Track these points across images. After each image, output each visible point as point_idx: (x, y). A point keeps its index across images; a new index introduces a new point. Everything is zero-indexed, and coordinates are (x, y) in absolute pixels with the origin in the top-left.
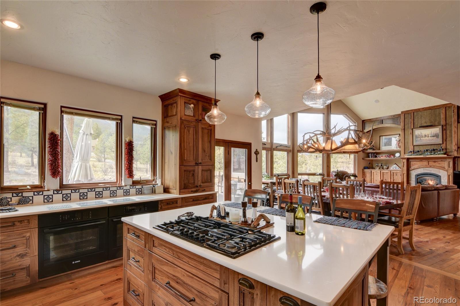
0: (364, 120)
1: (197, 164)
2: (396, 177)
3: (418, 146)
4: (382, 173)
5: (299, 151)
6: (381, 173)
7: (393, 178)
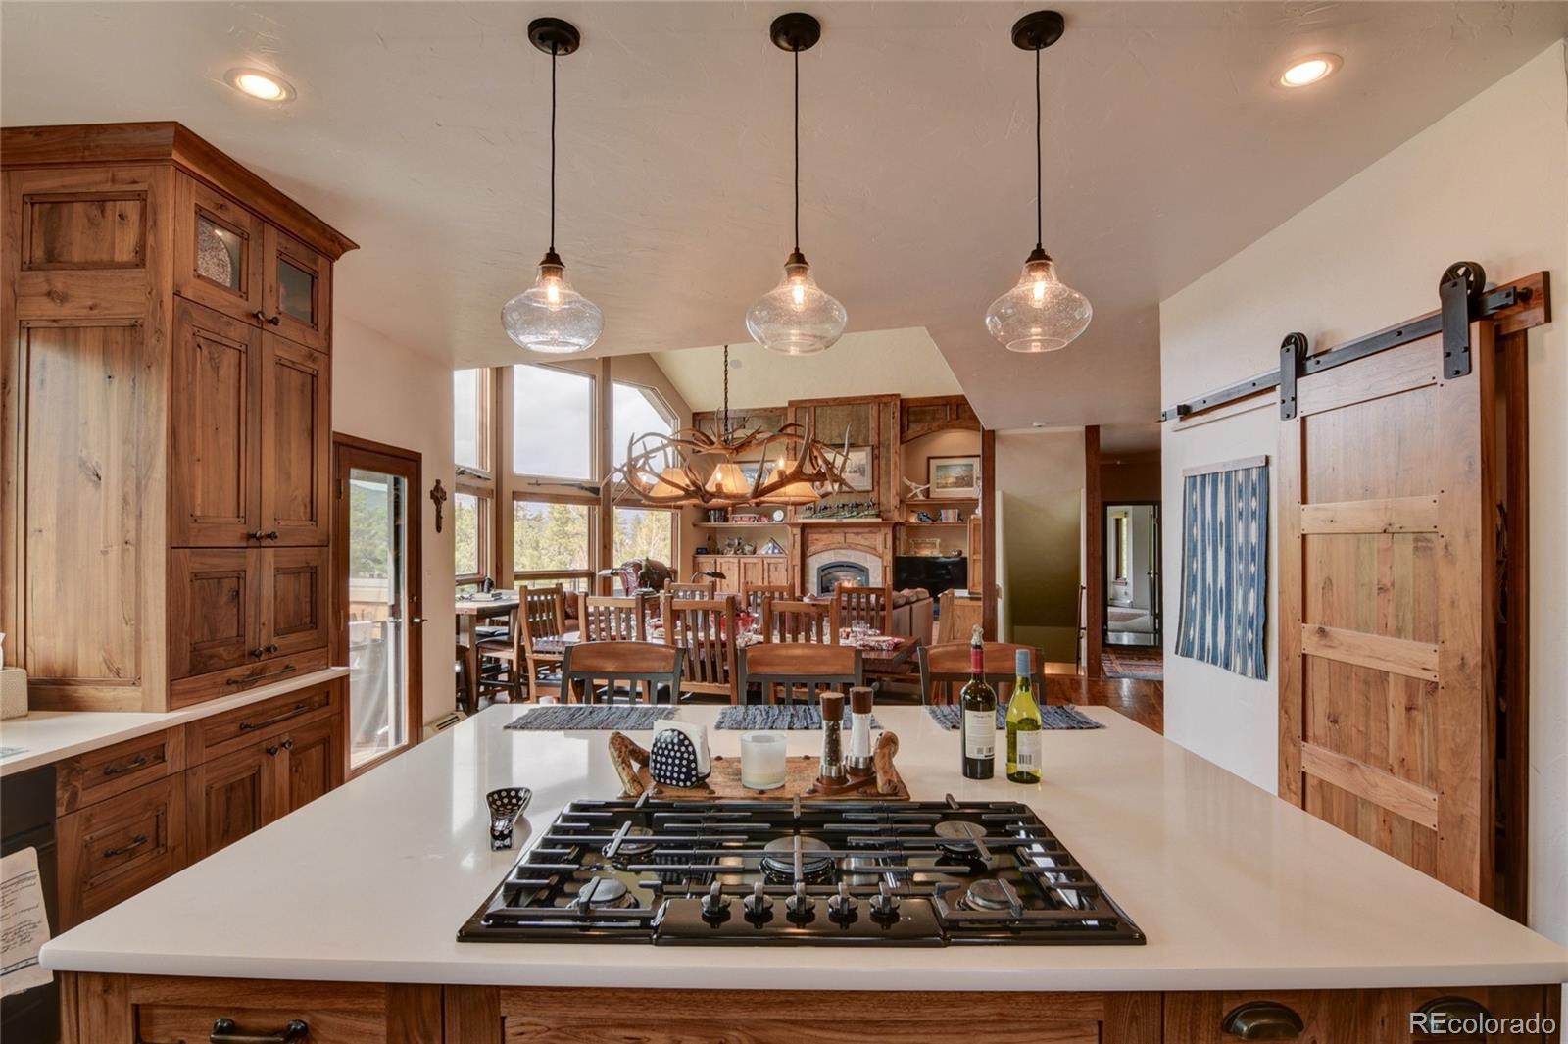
0: (698, 414)
1: (253, 540)
2: (776, 573)
4: (742, 566)
5: (517, 495)
6: (739, 566)
7: (769, 577)
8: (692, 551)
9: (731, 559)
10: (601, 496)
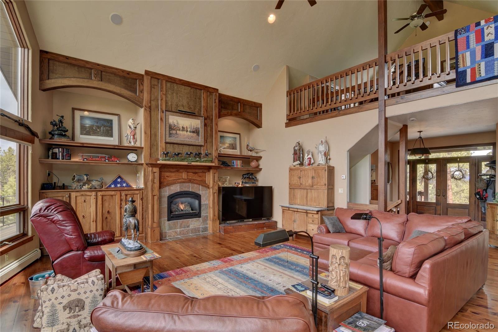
0: (47, 52)
3: (172, 145)
4: (100, 198)
6: (96, 199)
8: (39, 187)
9: (88, 193)
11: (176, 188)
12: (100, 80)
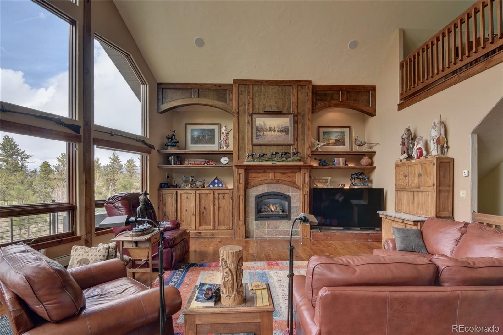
0: (161, 84)
2: (224, 201)
3: (259, 146)
4: (198, 196)
6: (195, 196)
7: (219, 204)
8: (157, 186)
9: (189, 192)
10: (82, 133)
11: (263, 189)
12: (198, 97)
